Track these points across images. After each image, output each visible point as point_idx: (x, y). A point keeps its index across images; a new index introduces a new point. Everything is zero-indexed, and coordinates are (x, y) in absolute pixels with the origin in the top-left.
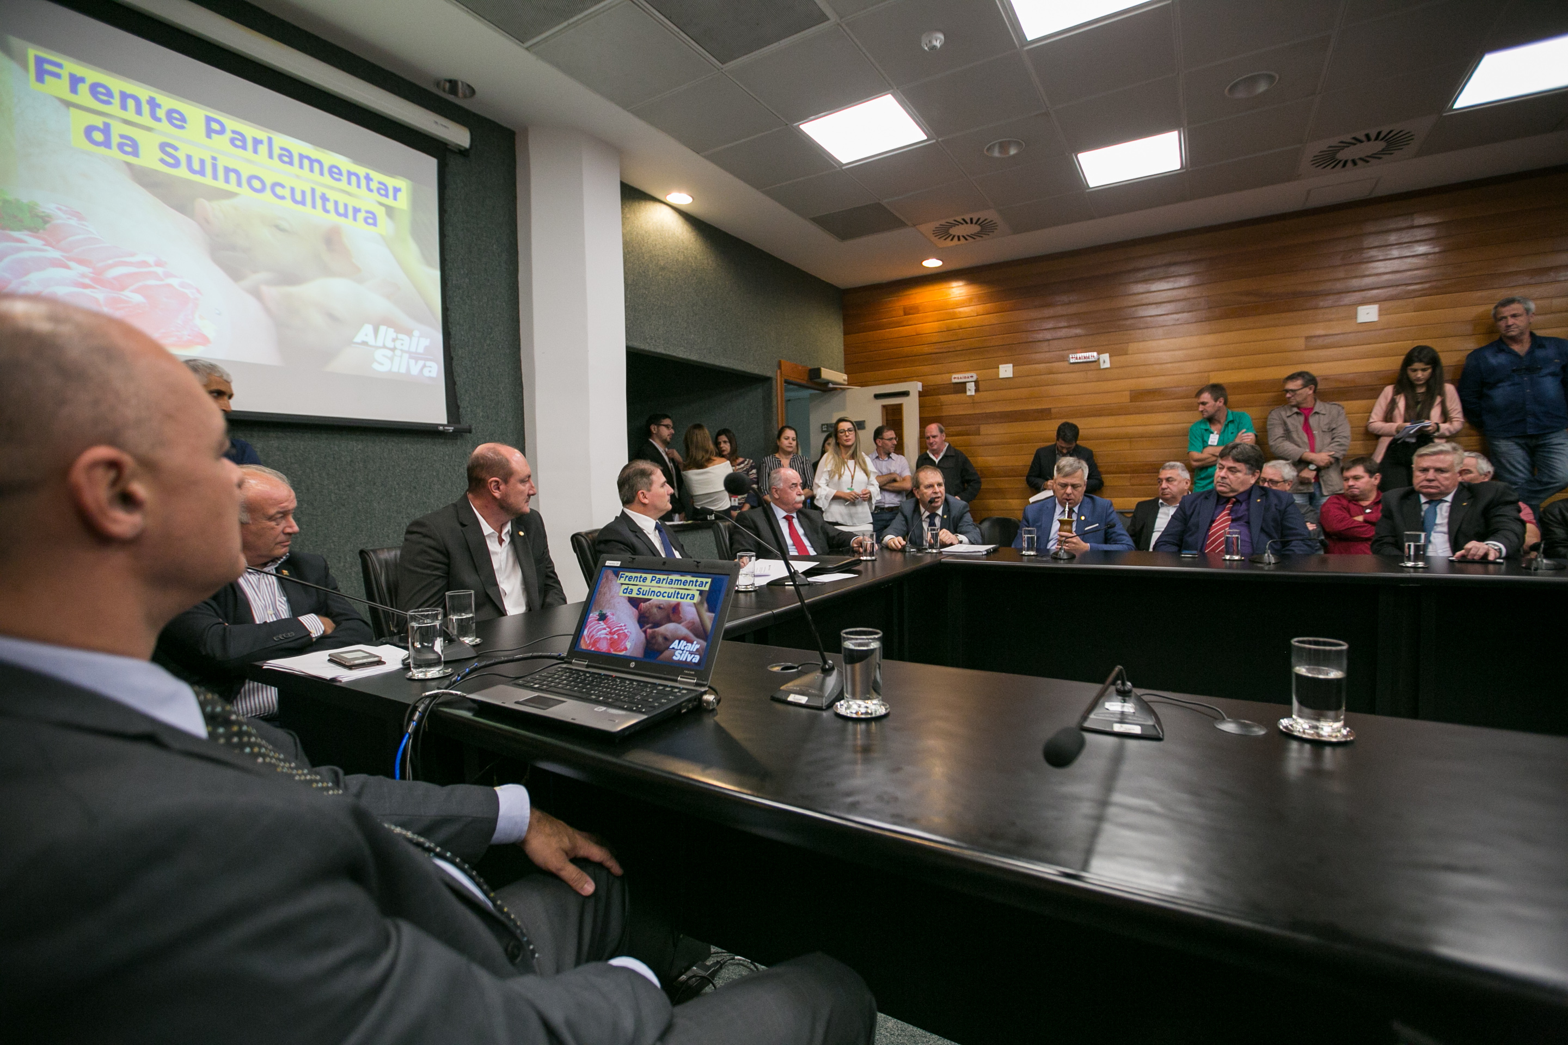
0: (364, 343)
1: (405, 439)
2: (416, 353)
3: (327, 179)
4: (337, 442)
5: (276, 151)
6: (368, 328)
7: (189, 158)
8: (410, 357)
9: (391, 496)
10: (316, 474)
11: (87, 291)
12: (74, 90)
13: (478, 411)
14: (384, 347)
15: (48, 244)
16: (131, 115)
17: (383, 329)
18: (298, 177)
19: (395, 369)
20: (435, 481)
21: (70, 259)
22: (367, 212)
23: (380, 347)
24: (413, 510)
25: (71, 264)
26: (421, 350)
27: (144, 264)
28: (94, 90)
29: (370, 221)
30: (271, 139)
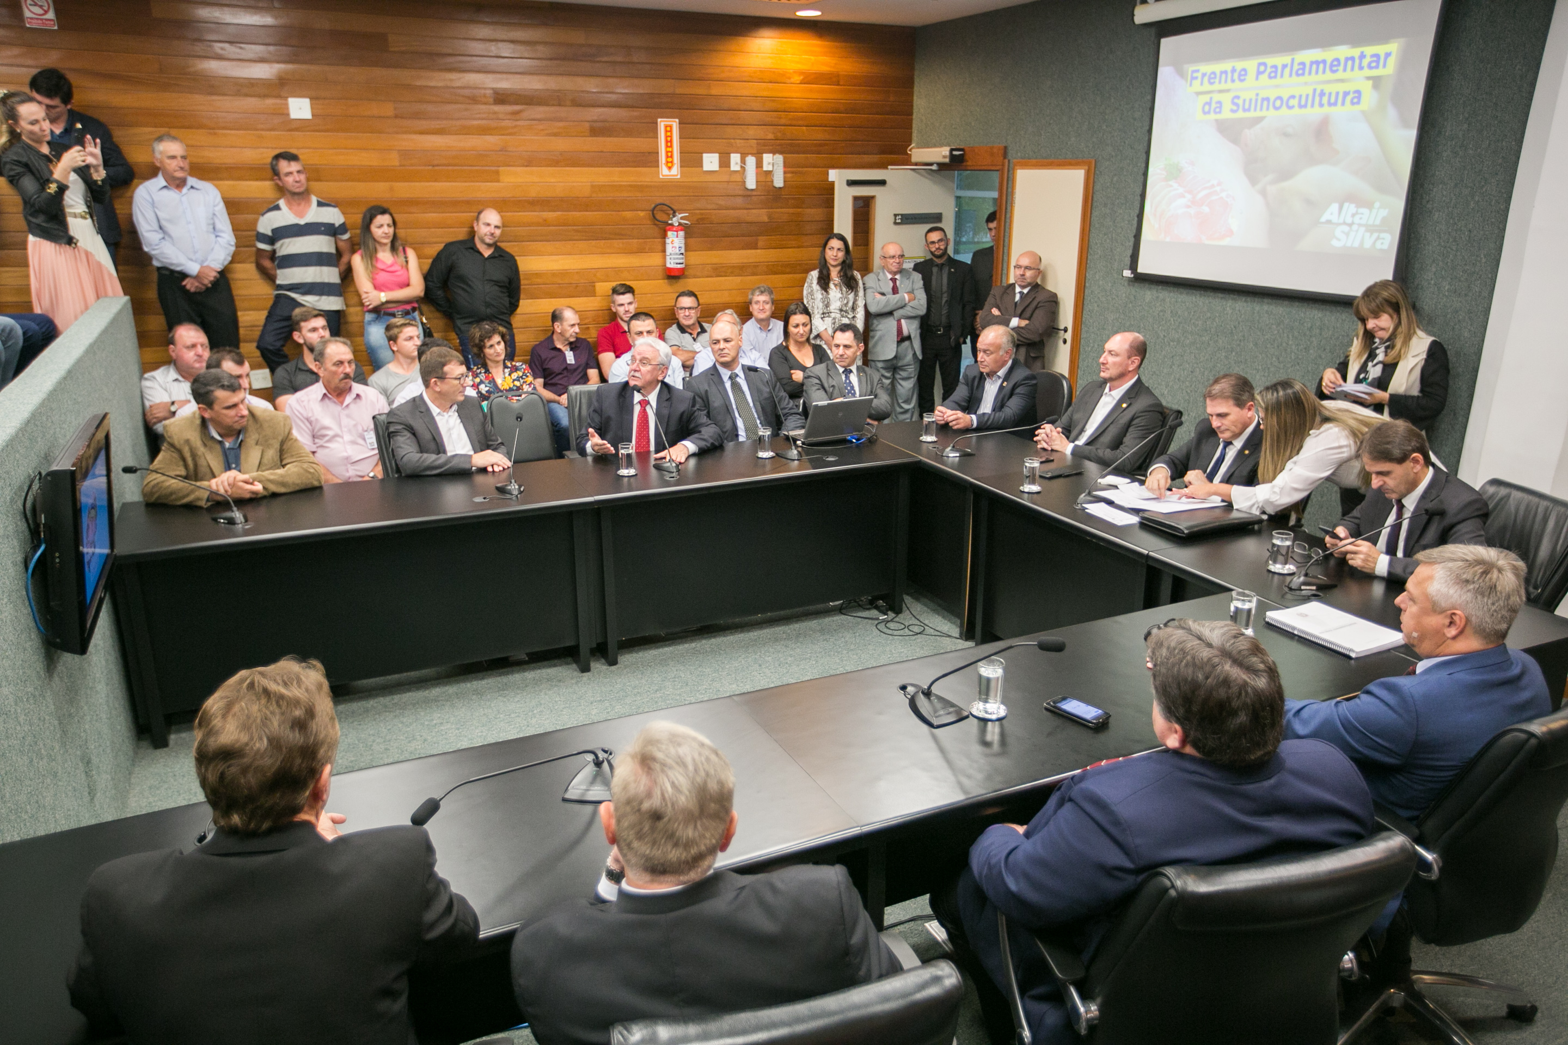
0: (1329, 222)
2: (1373, 225)
3: (1329, 75)
5: (1296, 67)
6: (1335, 207)
7: (1244, 101)
8: (1366, 231)
10: (1285, 335)
12: (1202, 84)
13: (1444, 284)
14: (1344, 223)
15: (1180, 185)
16: (1223, 86)
18: (1306, 84)
19: (1349, 244)
21: (1185, 192)
22: (1355, 92)
23: (1340, 224)
25: (1186, 195)
26: (1378, 222)
28: (1210, 78)
29: (1355, 100)
30: (1293, 60)
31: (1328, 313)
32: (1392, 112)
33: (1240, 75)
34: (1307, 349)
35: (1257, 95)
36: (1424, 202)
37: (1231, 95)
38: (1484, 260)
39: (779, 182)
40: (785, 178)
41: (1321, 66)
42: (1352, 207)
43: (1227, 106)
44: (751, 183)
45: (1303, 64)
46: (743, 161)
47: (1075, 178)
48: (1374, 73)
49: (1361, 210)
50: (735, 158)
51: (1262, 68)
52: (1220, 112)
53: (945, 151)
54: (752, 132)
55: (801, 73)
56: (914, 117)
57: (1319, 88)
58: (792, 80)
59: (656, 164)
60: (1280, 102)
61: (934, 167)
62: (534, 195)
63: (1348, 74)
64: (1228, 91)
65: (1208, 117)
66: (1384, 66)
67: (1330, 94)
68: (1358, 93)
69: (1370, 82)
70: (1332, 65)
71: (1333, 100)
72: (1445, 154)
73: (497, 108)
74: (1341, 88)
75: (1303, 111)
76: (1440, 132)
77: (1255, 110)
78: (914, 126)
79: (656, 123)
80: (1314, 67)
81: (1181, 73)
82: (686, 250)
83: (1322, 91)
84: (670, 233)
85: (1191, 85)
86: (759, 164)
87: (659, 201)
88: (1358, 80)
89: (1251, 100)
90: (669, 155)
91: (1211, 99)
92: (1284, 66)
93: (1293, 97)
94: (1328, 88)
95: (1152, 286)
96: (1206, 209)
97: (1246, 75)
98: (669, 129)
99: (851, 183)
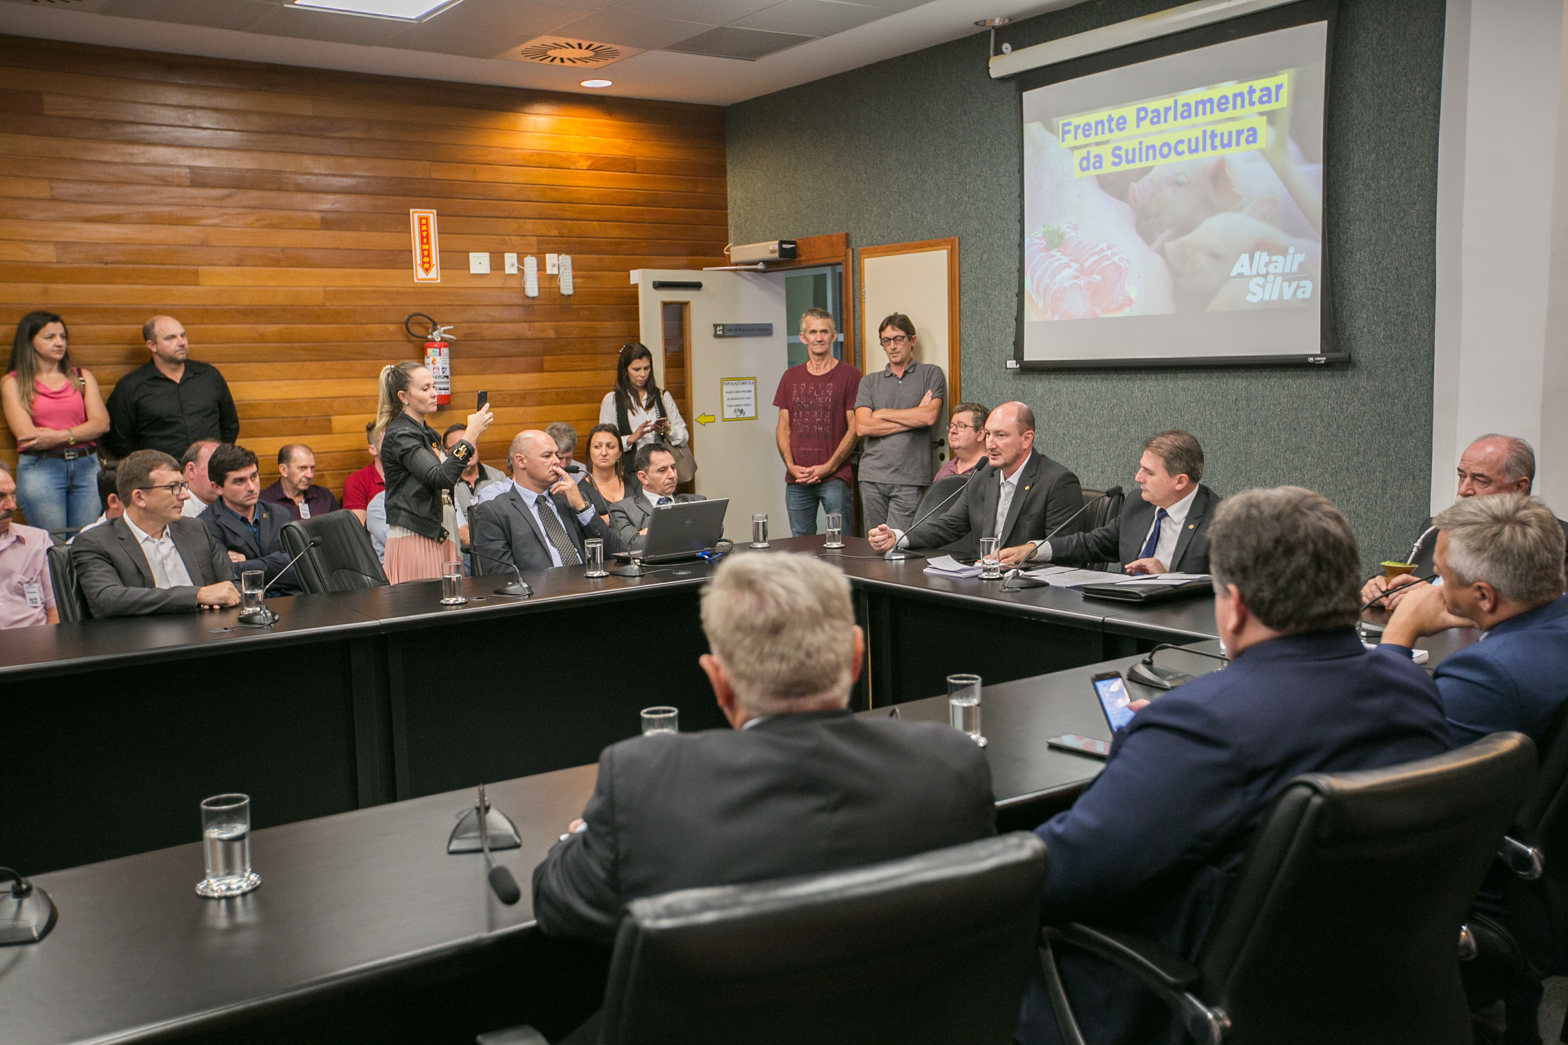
0: (1240, 275)
1: (1288, 373)
2: (1291, 273)
3: (1218, 115)
4: (1225, 380)
5: (1180, 109)
6: (1245, 258)
7: (1127, 151)
8: (1284, 280)
9: (1271, 437)
10: (1208, 412)
11: (1077, 281)
12: (1076, 138)
13: (1378, 330)
14: (1258, 275)
15: (1063, 254)
16: (1100, 138)
17: (1257, 254)
18: (1193, 126)
19: (1266, 298)
20: (1318, 422)
21: (1071, 260)
22: (1249, 130)
23: (1253, 276)
24: (1292, 456)
25: (1072, 264)
26: (1295, 269)
27: (1102, 250)
28: (1084, 131)
29: (1251, 139)
30: (1176, 102)
31: (1254, 381)
32: (1292, 147)
33: (1118, 124)
34: (1235, 426)
35: (1141, 143)
36: (1342, 242)
37: (1110, 147)
38: (1417, 299)
39: (567, 287)
40: (574, 283)
41: (1208, 105)
42: (1264, 257)
43: (1108, 159)
44: (532, 289)
45: (1188, 105)
46: (521, 261)
47: (938, 259)
48: (1267, 107)
49: (1274, 258)
50: (510, 259)
51: (1142, 114)
52: (1100, 167)
53: (774, 245)
54: (530, 226)
55: (588, 157)
56: (729, 211)
57: (1209, 129)
58: (578, 166)
59: (409, 265)
60: (1167, 149)
61: (761, 266)
62: (247, 303)
63: (1239, 112)
64: (1107, 142)
65: (1087, 173)
66: (1277, 100)
67: (1222, 134)
68: (1253, 130)
69: (1265, 118)
70: (1219, 104)
71: (1226, 141)
72: (1356, 188)
73: (194, 192)
74: (1234, 127)
75: (1195, 156)
76: (1347, 165)
77: (1141, 160)
78: (730, 222)
79: (409, 214)
80: (1200, 107)
81: (1050, 128)
82: (451, 374)
83: (1213, 132)
84: (430, 351)
85: (1063, 140)
86: (541, 266)
87: (413, 310)
88: (1251, 117)
89: (1134, 150)
90: (426, 254)
91: (1088, 152)
92: (1167, 110)
93: (1181, 142)
94: (1218, 129)
95: (1043, 377)
96: (1098, 278)
97: (1125, 122)
98: (424, 222)
99: (659, 285)
